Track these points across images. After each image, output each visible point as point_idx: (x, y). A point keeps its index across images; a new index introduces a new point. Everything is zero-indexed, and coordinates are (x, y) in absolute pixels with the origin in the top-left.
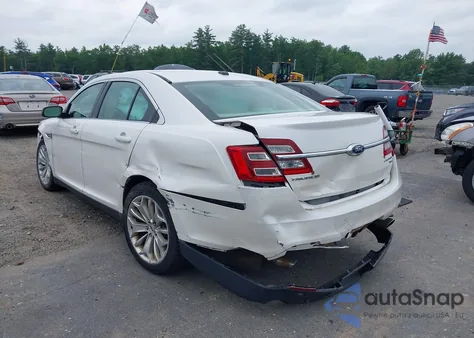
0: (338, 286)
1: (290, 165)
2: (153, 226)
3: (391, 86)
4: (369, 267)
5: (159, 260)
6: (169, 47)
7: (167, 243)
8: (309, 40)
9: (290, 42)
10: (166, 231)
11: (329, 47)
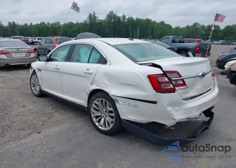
0: (196, 137)
1: (176, 82)
2: (105, 113)
3: (190, 42)
4: (207, 128)
5: (109, 128)
6: (75, 23)
7: (114, 120)
8: (145, 19)
9: (135, 19)
10: (113, 115)
11: (155, 22)
